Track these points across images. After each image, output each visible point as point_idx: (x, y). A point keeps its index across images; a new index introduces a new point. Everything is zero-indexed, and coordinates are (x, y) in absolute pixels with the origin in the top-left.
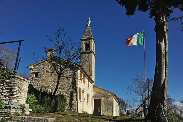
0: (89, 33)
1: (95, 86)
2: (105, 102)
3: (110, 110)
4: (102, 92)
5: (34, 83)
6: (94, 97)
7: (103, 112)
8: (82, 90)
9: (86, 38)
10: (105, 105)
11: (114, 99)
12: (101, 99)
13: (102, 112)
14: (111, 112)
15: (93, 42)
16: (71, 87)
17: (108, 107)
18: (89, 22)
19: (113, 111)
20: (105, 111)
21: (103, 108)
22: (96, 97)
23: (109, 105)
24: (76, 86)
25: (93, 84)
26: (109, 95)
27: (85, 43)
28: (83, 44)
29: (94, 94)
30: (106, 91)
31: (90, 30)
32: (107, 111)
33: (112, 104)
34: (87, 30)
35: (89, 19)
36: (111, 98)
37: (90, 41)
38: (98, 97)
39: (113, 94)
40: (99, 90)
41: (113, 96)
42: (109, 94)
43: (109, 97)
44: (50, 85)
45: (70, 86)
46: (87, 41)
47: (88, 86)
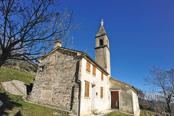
0: (103, 30)
1: (111, 78)
2: (122, 95)
3: (129, 104)
4: (119, 84)
5: (40, 77)
6: (110, 89)
7: (122, 107)
8: (91, 84)
9: (100, 35)
10: (123, 99)
11: (132, 91)
12: (118, 91)
13: (120, 106)
14: (131, 107)
15: (106, 37)
16: (74, 80)
17: (126, 101)
18: (102, 22)
19: (132, 106)
20: (123, 105)
21: (121, 102)
22: (113, 90)
23: (128, 98)
24: (79, 79)
25: (109, 76)
26: (127, 88)
27: (99, 39)
28: (97, 40)
29: (111, 86)
30: (123, 83)
31: (103, 28)
32: (125, 106)
33: (131, 98)
34: (100, 29)
35: (102, 20)
36: (130, 90)
37: (104, 37)
38: (115, 90)
39: (131, 87)
40: (116, 82)
41: (131, 88)
42: (126, 86)
43: (127, 90)
44: (52, 79)
45: (72, 78)
46: (101, 37)
47: (102, 79)
